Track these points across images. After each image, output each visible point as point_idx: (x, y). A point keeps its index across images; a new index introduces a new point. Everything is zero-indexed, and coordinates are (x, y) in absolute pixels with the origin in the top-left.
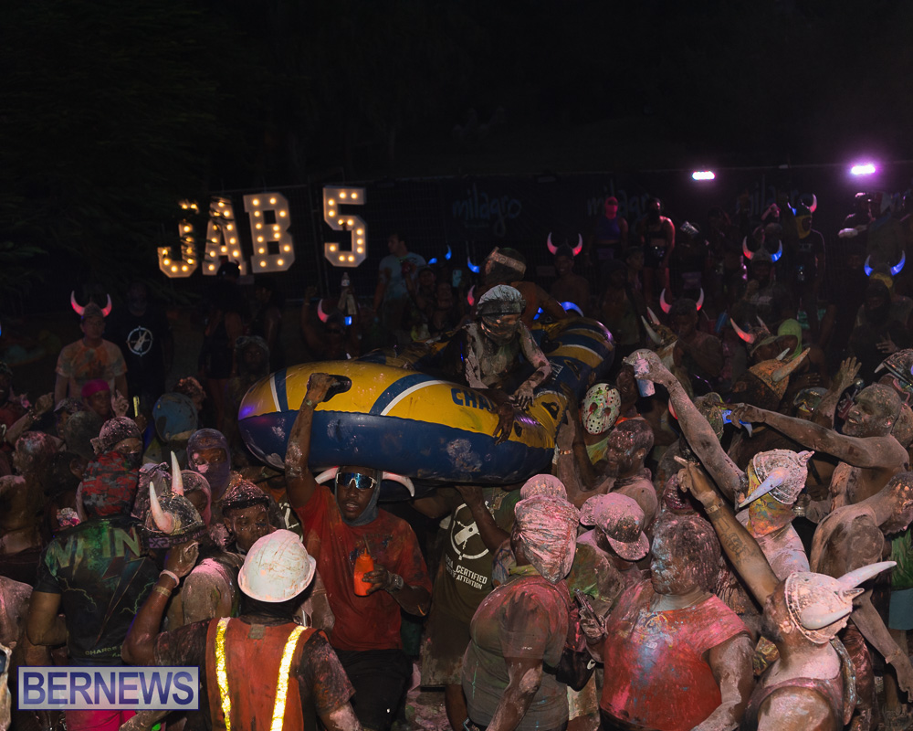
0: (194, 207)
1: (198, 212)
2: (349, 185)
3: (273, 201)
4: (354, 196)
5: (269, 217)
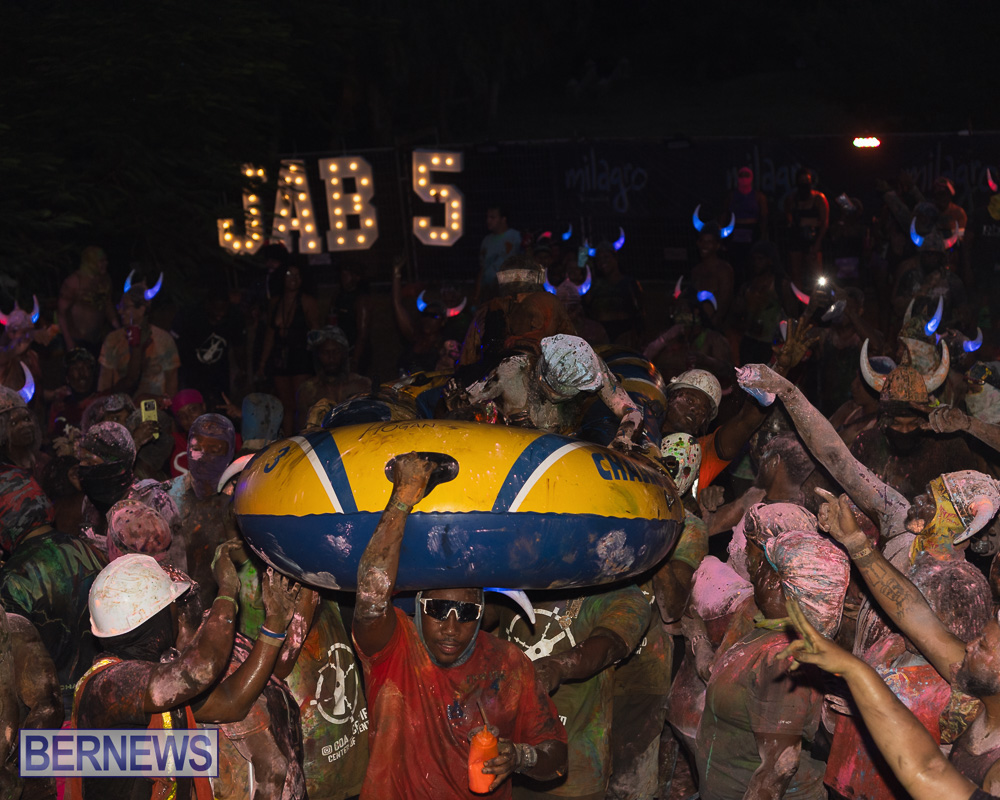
0: (260, 173)
1: (265, 180)
2: (444, 148)
3: (353, 166)
4: (449, 161)
5: (349, 186)
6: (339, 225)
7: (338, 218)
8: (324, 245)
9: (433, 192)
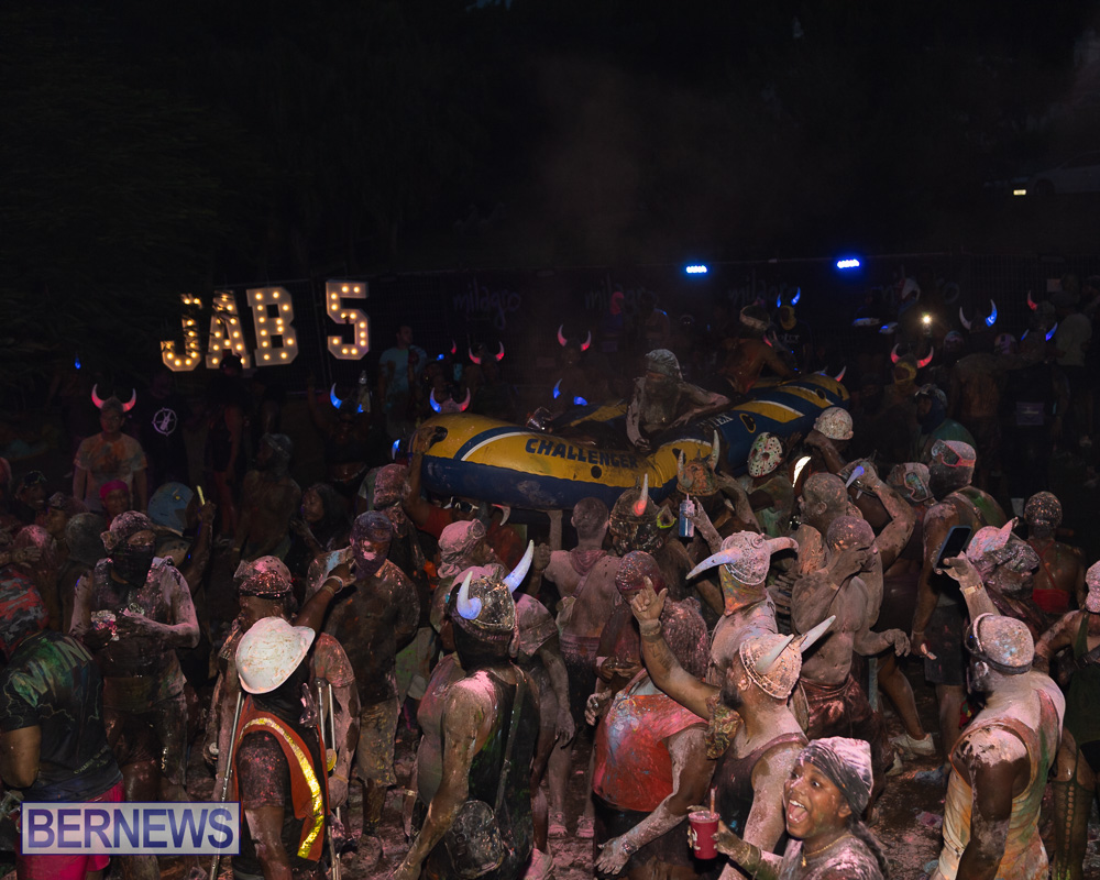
0: (197, 301)
1: (201, 307)
2: (352, 279)
4: (357, 290)
5: (272, 311)
6: (265, 344)
7: (263, 339)
8: (252, 361)
9: (343, 316)
